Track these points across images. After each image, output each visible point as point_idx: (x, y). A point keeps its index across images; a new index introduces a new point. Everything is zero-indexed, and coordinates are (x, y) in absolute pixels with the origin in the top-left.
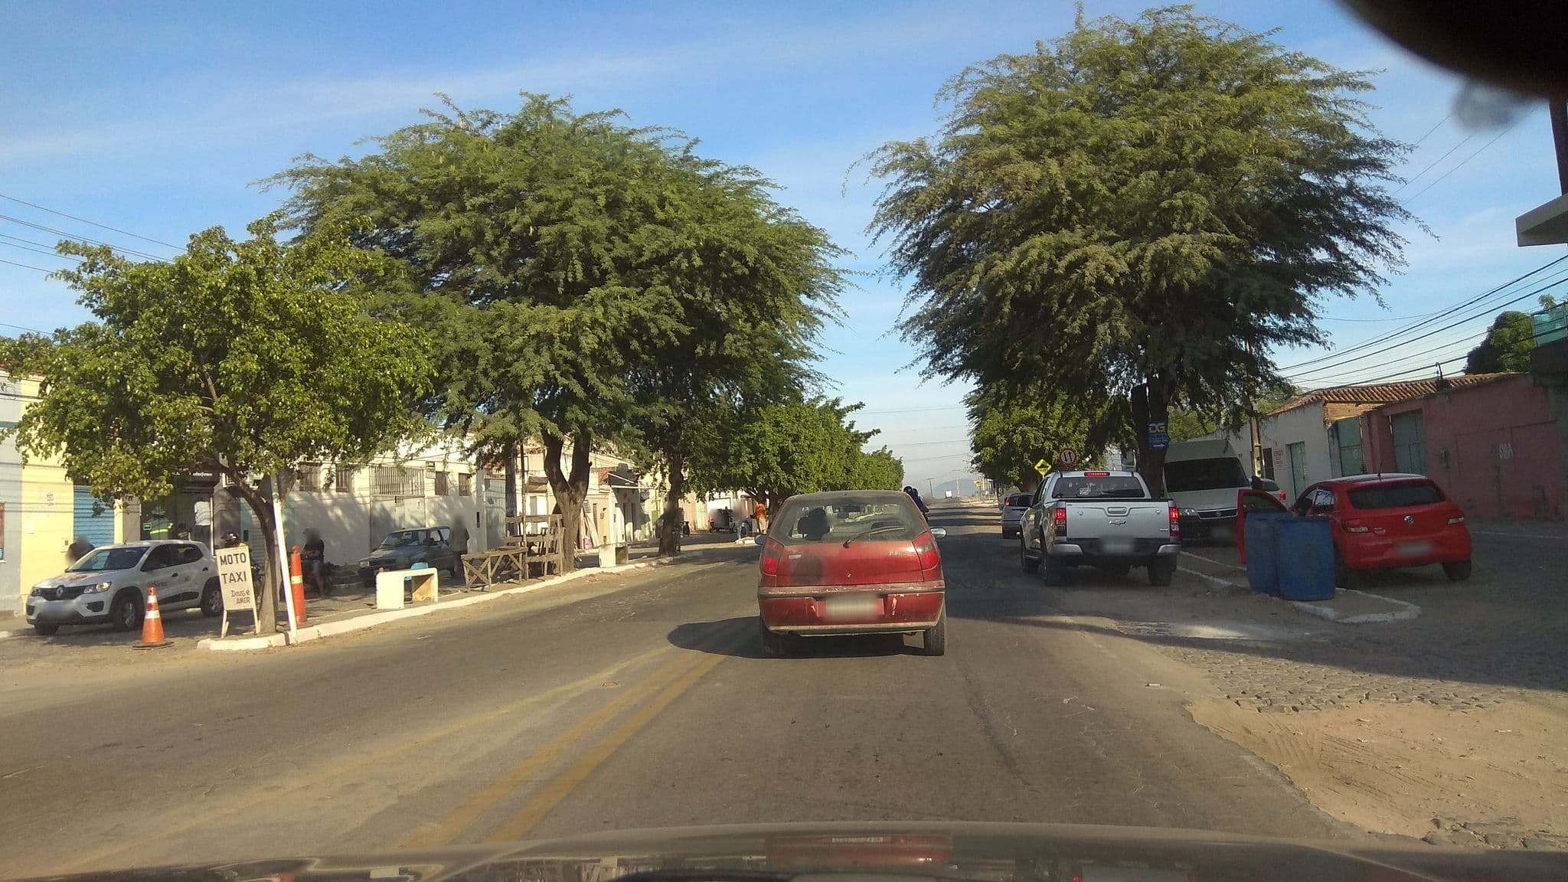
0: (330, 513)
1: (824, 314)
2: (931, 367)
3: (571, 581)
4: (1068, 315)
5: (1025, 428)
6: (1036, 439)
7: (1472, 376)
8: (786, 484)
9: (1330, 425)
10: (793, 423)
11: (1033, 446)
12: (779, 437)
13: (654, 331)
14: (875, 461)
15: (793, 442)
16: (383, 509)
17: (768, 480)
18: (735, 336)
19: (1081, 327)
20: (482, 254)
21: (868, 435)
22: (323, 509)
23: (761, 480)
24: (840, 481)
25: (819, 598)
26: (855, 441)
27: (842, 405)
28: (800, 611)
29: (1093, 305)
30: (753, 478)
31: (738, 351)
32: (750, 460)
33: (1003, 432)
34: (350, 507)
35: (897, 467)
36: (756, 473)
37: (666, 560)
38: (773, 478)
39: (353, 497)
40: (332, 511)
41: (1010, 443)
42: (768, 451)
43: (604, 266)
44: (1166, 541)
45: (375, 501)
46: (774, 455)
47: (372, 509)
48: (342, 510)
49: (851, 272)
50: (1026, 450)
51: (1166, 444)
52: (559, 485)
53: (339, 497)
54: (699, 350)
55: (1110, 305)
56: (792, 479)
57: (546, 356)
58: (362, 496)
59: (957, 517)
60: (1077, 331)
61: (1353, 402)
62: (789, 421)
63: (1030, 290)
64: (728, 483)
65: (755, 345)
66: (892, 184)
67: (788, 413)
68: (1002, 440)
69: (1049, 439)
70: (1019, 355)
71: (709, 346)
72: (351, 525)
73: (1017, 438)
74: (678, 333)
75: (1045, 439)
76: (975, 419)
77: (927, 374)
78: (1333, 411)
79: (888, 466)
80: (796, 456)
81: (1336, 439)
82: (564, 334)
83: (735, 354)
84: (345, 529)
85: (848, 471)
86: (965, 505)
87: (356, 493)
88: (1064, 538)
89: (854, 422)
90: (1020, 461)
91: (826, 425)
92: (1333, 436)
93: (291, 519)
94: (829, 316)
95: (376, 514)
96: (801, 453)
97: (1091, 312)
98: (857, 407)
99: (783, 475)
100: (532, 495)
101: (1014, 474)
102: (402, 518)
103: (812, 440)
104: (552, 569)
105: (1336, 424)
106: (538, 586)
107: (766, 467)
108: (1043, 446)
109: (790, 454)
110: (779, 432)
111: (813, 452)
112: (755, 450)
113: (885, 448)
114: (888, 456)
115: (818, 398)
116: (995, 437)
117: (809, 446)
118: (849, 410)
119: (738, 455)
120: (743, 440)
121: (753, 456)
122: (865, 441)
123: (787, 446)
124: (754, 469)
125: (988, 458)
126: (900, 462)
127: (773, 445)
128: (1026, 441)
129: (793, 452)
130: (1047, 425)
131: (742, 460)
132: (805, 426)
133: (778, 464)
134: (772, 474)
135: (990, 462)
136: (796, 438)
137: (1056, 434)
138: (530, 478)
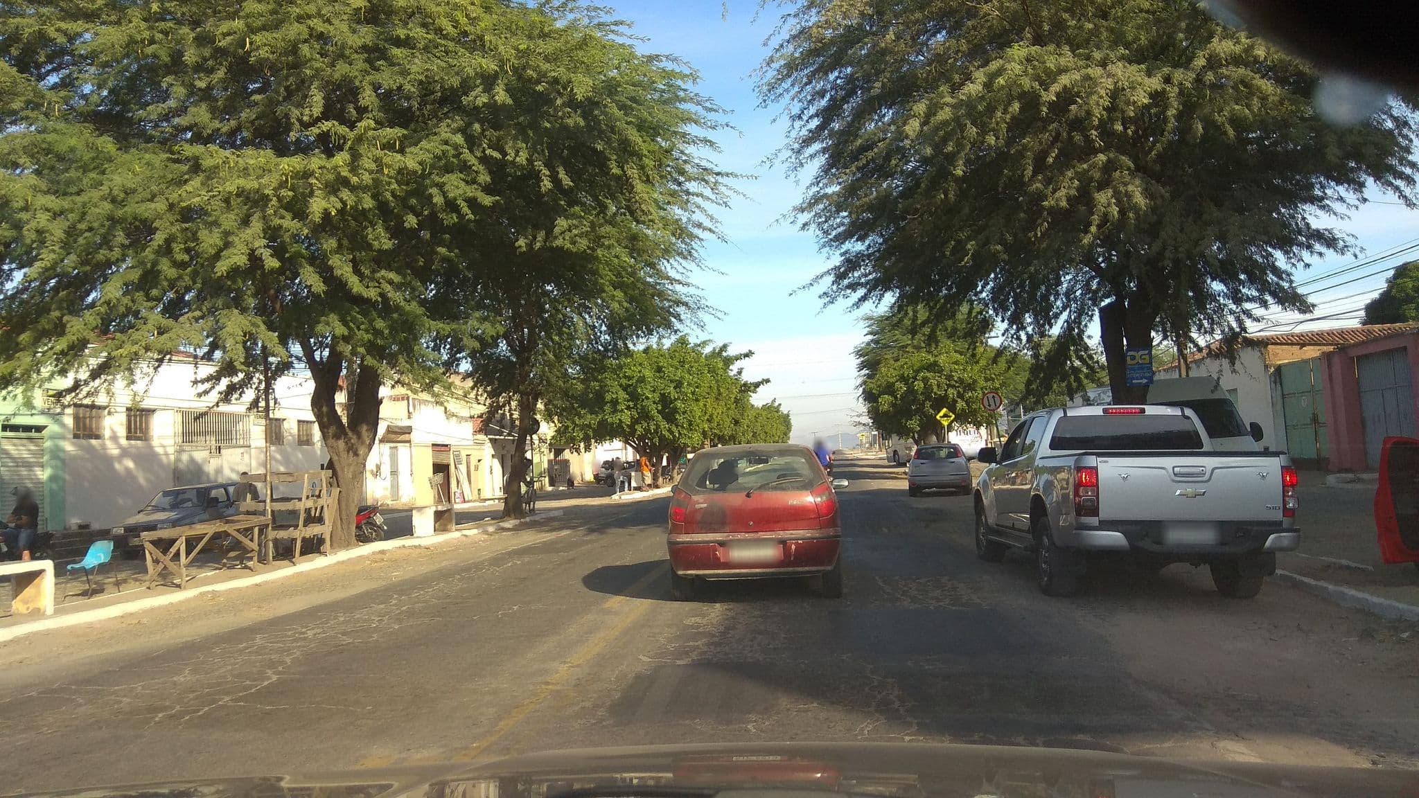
0: (117, 466)
1: (705, 229)
2: (835, 287)
3: (343, 562)
4: (1048, 181)
5: (928, 374)
6: (938, 386)
7: (1377, 327)
8: (667, 434)
9: (1272, 370)
10: (677, 369)
11: (935, 394)
12: (660, 384)
13: (438, 200)
14: (764, 413)
15: (675, 388)
16: (192, 460)
17: (648, 430)
18: (570, 221)
19: (1069, 199)
20: (183, 84)
21: (757, 385)
22: (108, 460)
23: (639, 429)
24: (728, 432)
25: (722, 544)
26: (744, 391)
27: (731, 352)
28: (706, 556)
29: (1085, 166)
30: (632, 426)
31: (574, 243)
32: (628, 408)
33: (903, 378)
34: (148, 459)
35: (786, 421)
36: (635, 422)
37: (509, 524)
38: (652, 428)
39: (151, 447)
40: (120, 462)
41: (911, 391)
42: (647, 398)
43: (362, 103)
44: (1275, 527)
45: (180, 451)
46: (654, 403)
47: (178, 460)
48: (135, 462)
49: (736, 176)
50: (928, 398)
51: (1151, 380)
52: (332, 430)
53: (131, 446)
54: (522, 242)
55: (1110, 167)
56: (674, 428)
57: (257, 225)
58: (164, 447)
59: (847, 469)
60: (1064, 204)
61: (1295, 344)
62: (672, 366)
63: (993, 142)
64: (604, 432)
65: (600, 237)
66: (789, 15)
67: (671, 358)
68: (902, 388)
69: (953, 386)
70: (969, 246)
71: (535, 238)
72: (148, 480)
73: (919, 385)
74: (472, 202)
75: (949, 386)
76: (865, 371)
77: (829, 298)
78: (1276, 355)
79: (777, 420)
80: (679, 404)
81: (1278, 385)
82: (283, 192)
83: (568, 245)
84: (140, 486)
85: (737, 422)
86: (850, 457)
87: (155, 442)
88: (1094, 521)
89: (742, 369)
90: (920, 410)
91: (712, 371)
92: (1275, 383)
93: (60, 473)
94: (710, 230)
95: (181, 466)
96: (684, 401)
97: (1081, 176)
98: (746, 355)
99: (664, 425)
100: (392, 445)
101: (914, 424)
102: (219, 471)
103: (697, 387)
104: (313, 547)
105: (1279, 369)
106: (283, 572)
107: (645, 416)
108: (945, 394)
109: (671, 402)
110: (661, 378)
111: (697, 400)
112: (634, 396)
113: (774, 400)
114: (777, 409)
115: (705, 343)
116: (893, 384)
117: (693, 393)
118: (738, 358)
119: (615, 403)
120: (621, 386)
121: (631, 404)
122: (754, 392)
123: (669, 393)
124: (632, 418)
125: (886, 407)
126: (788, 415)
127: (654, 391)
128: (928, 388)
129: (675, 400)
130: (951, 371)
131: (619, 407)
132: (689, 372)
133: (659, 412)
134: (652, 423)
135: (886, 413)
136: (679, 385)
137: (961, 381)
138: (388, 426)
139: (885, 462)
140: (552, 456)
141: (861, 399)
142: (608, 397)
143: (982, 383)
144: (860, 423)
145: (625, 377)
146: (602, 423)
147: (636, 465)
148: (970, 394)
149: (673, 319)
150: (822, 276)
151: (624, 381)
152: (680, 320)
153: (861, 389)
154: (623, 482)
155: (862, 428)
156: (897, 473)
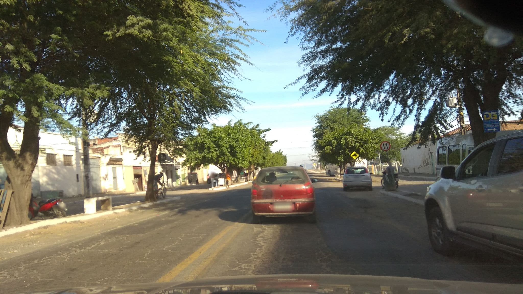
1: (241, 59)
2: (308, 85)
5: (347, 137)
6: (352, 142)
8: (233, 162)
10: (237, 134)
11: (350, 145)
12: (229, 140)
14: (276, 155)
15: (236, 142)
17: (224, 160)
21: (272, 143)
23: (220, 160)
26: (267, 145)
27: (260, 128)
30: (217, 158)
32: (215, 151)
33: (335, 139)
35: (285, 158)
36: (218, 157)
38: (226, 159)
41: (339, 144)
42: (223, 146)
46: (227, 148)
50: (347, 147)
51: (499, 129)
56: (236, 160)
62: (234, 133)
64: (205, 161)
67: (234, 129)
68: (335, 142)
69: (358, 142)
73: (343, 141)
75: (356, 142)
77: (305, 90)
79: (281, 158)
80: (237, 149)
85: (264, 158)
86: (310, 172)
89: (265, 135)
90: (344, 152)
91: (253, 136)
96: (240, 148)
98: (267, 130)
99: (231, 158)
100: (113, 166)
101: (341, 158)
103: (245, 142)
107: (223, 154)
108: (355, 145)
109: (234, 148)
110: (230, 138)
111: (246, 148)
112: (218, 146)
113: (280, 150)
114: (281, 154)
115: (249, 123)
116: (331, 141)
117: (244, 144)
118: (264, 131)
119: (209, 148)
120: (212, 141)
121: (217, 149)
122: (271, 145)
123: (233, 144)
124: (217, 155)
125: (328, 151)
126: (286, 156)
127: (226, 143)
128: (347, 143)
129: (236, 147)
130: (357, 135)
131: (211, 150)
132: (242, 135)
133: (229, 152)
134: (226, 157)
135: (328, 154)
136: (237, 141)
137: (361, 140)
138: (111, 158)
139: (325, 175)
140: (189, 171)
141: (314, 150)
142: (206, 146)
143: (370, 140)
144: (313, 160)
145: (214, 137)
146: (204, 157)
147: (221, 175)
148: (366, 145)
149: (228, 105)
150: (301, 78)
151: (213, 139)
152: (232, 106)
153: (314, 146)
154: (215, 183)
155: (314, 161)
156: (332, 179)
